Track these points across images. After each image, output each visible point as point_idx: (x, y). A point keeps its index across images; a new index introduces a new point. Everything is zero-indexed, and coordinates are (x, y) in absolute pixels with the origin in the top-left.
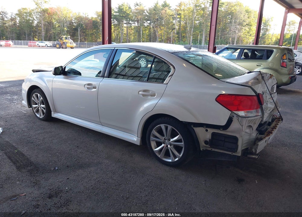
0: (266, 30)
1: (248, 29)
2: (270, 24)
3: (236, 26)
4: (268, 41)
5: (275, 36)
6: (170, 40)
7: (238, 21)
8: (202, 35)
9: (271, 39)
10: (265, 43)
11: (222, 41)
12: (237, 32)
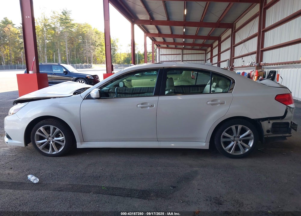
0: (114, 50)
1: (100, 49)
2: (116, 44)
3: (90, 46)
4: (118, 60)
5: (123, 55)
6: (20, 60)
7: (90, 42)
8: (57, 55)
9: (120, 58)
10: (116, 61)
11: (78, 60)
12: (92, 51)
